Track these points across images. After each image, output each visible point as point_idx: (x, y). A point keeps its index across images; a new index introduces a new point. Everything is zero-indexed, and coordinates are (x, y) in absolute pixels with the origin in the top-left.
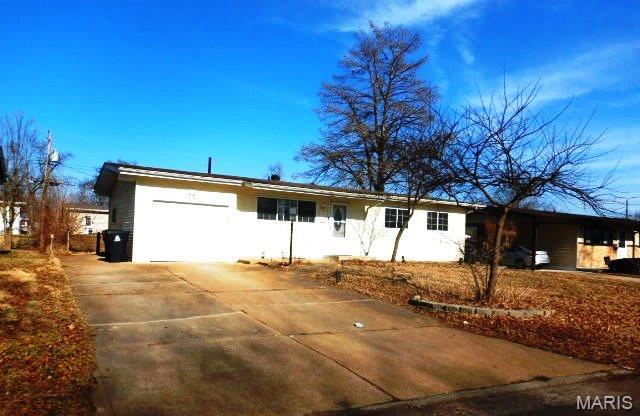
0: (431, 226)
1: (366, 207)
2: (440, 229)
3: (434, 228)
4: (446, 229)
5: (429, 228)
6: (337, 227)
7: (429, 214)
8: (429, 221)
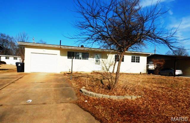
0: (133, 61)
1: (108, 55)
2: (137, 62)
3: (134, 62)
4: (139, 62)
5: (132, 61)
6: (97, 61)
7: (132, 57)
8: (132, 59)
